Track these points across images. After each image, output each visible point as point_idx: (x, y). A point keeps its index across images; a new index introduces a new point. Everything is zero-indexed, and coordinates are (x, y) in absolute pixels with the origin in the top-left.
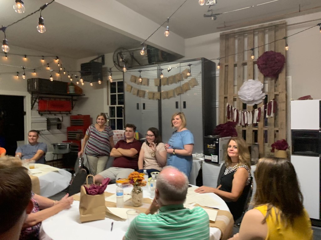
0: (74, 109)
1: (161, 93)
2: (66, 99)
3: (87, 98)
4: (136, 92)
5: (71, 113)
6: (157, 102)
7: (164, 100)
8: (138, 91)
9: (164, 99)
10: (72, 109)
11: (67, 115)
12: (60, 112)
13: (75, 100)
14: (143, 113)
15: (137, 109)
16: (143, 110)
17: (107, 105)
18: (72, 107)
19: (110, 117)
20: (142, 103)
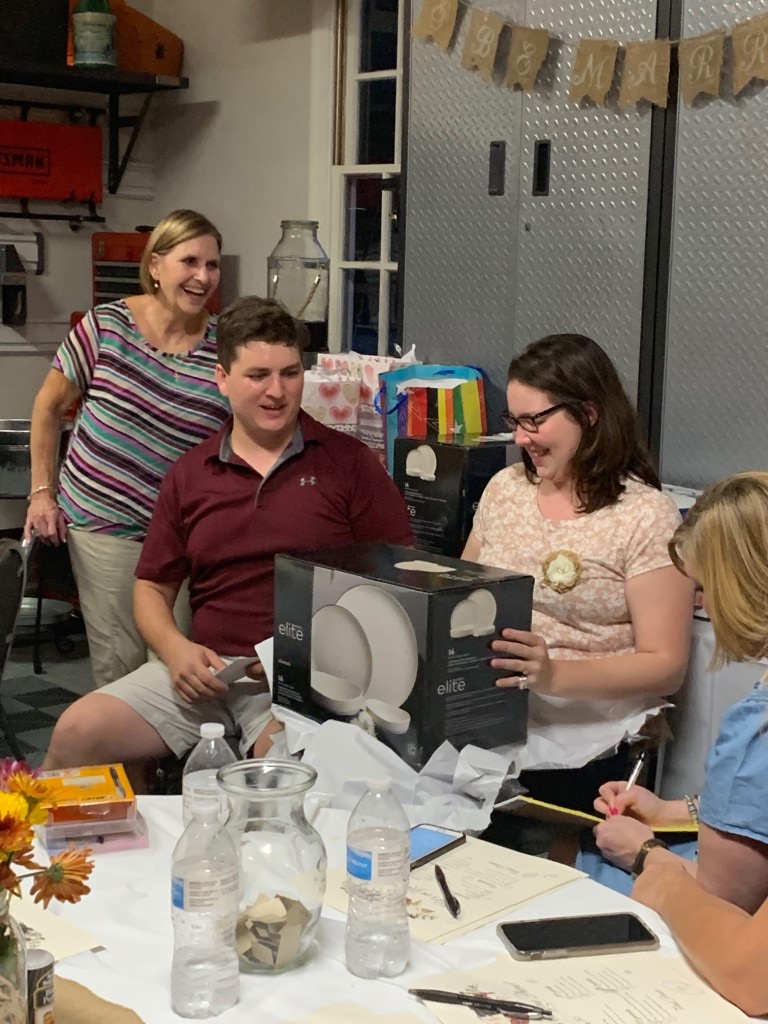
0: (121, 191)
1: (674, 51)
2: (71, 109)
3: (209, 109)
4: (488, 41)
5: (100, 213)
6: (640, 128)
7: (698, 114)
8: (506, 33)
9: (702, 99)
10: (113, 190)
11: (75, 228)
12: (24, 202)
13: (134, 122)
14: (527, 229)
15: (491, 194)
16: (531, 197)
17: (334, 163)
18: (110, 170)
19: (347, 258)
20: (533, 142)
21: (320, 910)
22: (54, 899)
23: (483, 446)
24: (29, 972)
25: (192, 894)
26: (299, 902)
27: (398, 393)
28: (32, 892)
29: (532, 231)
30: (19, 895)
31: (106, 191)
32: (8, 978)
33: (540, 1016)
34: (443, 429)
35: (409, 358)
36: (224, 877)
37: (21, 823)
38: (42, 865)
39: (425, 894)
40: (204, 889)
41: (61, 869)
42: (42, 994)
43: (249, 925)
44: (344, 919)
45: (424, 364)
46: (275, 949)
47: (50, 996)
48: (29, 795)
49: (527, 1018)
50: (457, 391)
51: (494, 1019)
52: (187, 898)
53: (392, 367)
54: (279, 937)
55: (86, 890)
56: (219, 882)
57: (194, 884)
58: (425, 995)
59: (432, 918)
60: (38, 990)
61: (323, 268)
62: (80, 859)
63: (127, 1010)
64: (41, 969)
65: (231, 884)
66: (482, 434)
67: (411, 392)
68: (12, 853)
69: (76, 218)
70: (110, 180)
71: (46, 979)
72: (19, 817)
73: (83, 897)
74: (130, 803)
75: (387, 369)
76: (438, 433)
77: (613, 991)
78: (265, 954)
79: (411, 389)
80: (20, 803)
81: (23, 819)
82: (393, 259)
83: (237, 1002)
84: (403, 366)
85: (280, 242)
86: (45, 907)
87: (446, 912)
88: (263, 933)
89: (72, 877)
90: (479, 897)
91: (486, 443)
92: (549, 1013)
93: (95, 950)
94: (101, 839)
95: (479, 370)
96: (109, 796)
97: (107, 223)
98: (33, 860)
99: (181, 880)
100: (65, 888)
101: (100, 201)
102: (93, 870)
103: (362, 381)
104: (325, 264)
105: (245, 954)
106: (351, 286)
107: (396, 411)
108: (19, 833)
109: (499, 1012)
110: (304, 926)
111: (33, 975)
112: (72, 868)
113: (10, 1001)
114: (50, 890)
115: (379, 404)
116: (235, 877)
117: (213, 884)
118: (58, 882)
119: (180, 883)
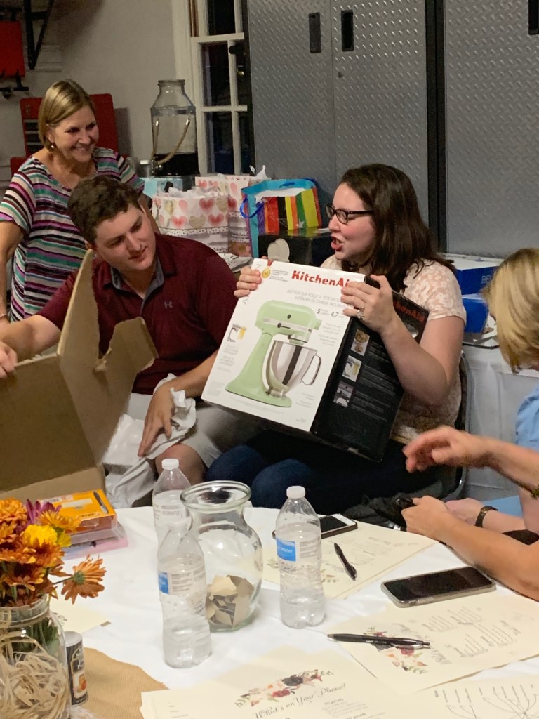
0: (37, 67)
5: (24, 84)
10: (32, 66)
11: (7, 97)
13: (44, 16)
14: (340, 75)
15: (312, 52)
16: (341, 52)
17: (191, 36)
18: (28, 52)
19: (206, 104)
20: (340, 12)
21: (260, 583)
22: (79, 597)
23: (319, 237)
24: (67, 648)
25: (173, 583)
26: (245, 579)
27: (257, 202)
28: (63, 592)
29: (344, 78)
30: (56, 597)
31: (27, 67)
32: (53, 656)
33: (422, 646)
34: (290, 226)
35: (261, 176)
36: (195, 569)
37: (54, 547)
38: (68, 573)
39: (327, 564)
40: (182, 579)
41: (83, 575)
42: (76, 663)
43: (212, 598)
44: (278, 588)
45: (273, 179)
46: (232, 614)
47: (82, 663)
48: (56, 526)
49: (413, 649)
50: (299, 197)
51: (390, 651)
52: (170, 586)
53: (250, 183)
54: (234, 605)
55: (101, 588)
56: (192, 574)
57: (176, 576)
58: (339, 637)
59: (334, 581)
60: (73, 660)
61: (192, 113)
62: (96, 566)
63: (134, 666)
64: (74, 646)
65: (200, 574)
66: (319, 227)
67: (265, 201)
68: (48, 568)
69: (7, 89)
70: (29, 58)
71: (78, 652)
72: (52, 543)
73: (99, 593)
74: (112, 517)
75: (247, 185)
76: (287, 229)
77: (470, 624)
78: (225, 618)
79: (266, 198)
80: (51, 533)
81: (55, 544)
82: (240, 103)
83: (210, 654)
84: (257, 182)
85: (159, 96)
86: (73, 602)
87: (347, 576)
88: (222, 603)
89: (92, 580)
90: (365, 563)
91: (322, 234)
92: (428, 644)
93: (103, 625)
94: (94, 544)
95: (312, 180)
96: (97, 513)
97: (30, 91)
98: (62, 571)
99: (166, 574)
100: (86, 588)
101: (24, 76)
102: (105, 574)
103: (229, 195)
104: (191, 110)
105: (211, 619)
106: (211, 123)
107: (256, 215)
108: (53, 555)
109: (392, 646)
110: (250, 597)
111: (71, 650)
112: (89, 573)
113: (57, 671)
114: (75, 590)
115: (243, 211)
116: (203, 568)
117: (188, 574)
118: (80, 584)
119: (165, 576)
